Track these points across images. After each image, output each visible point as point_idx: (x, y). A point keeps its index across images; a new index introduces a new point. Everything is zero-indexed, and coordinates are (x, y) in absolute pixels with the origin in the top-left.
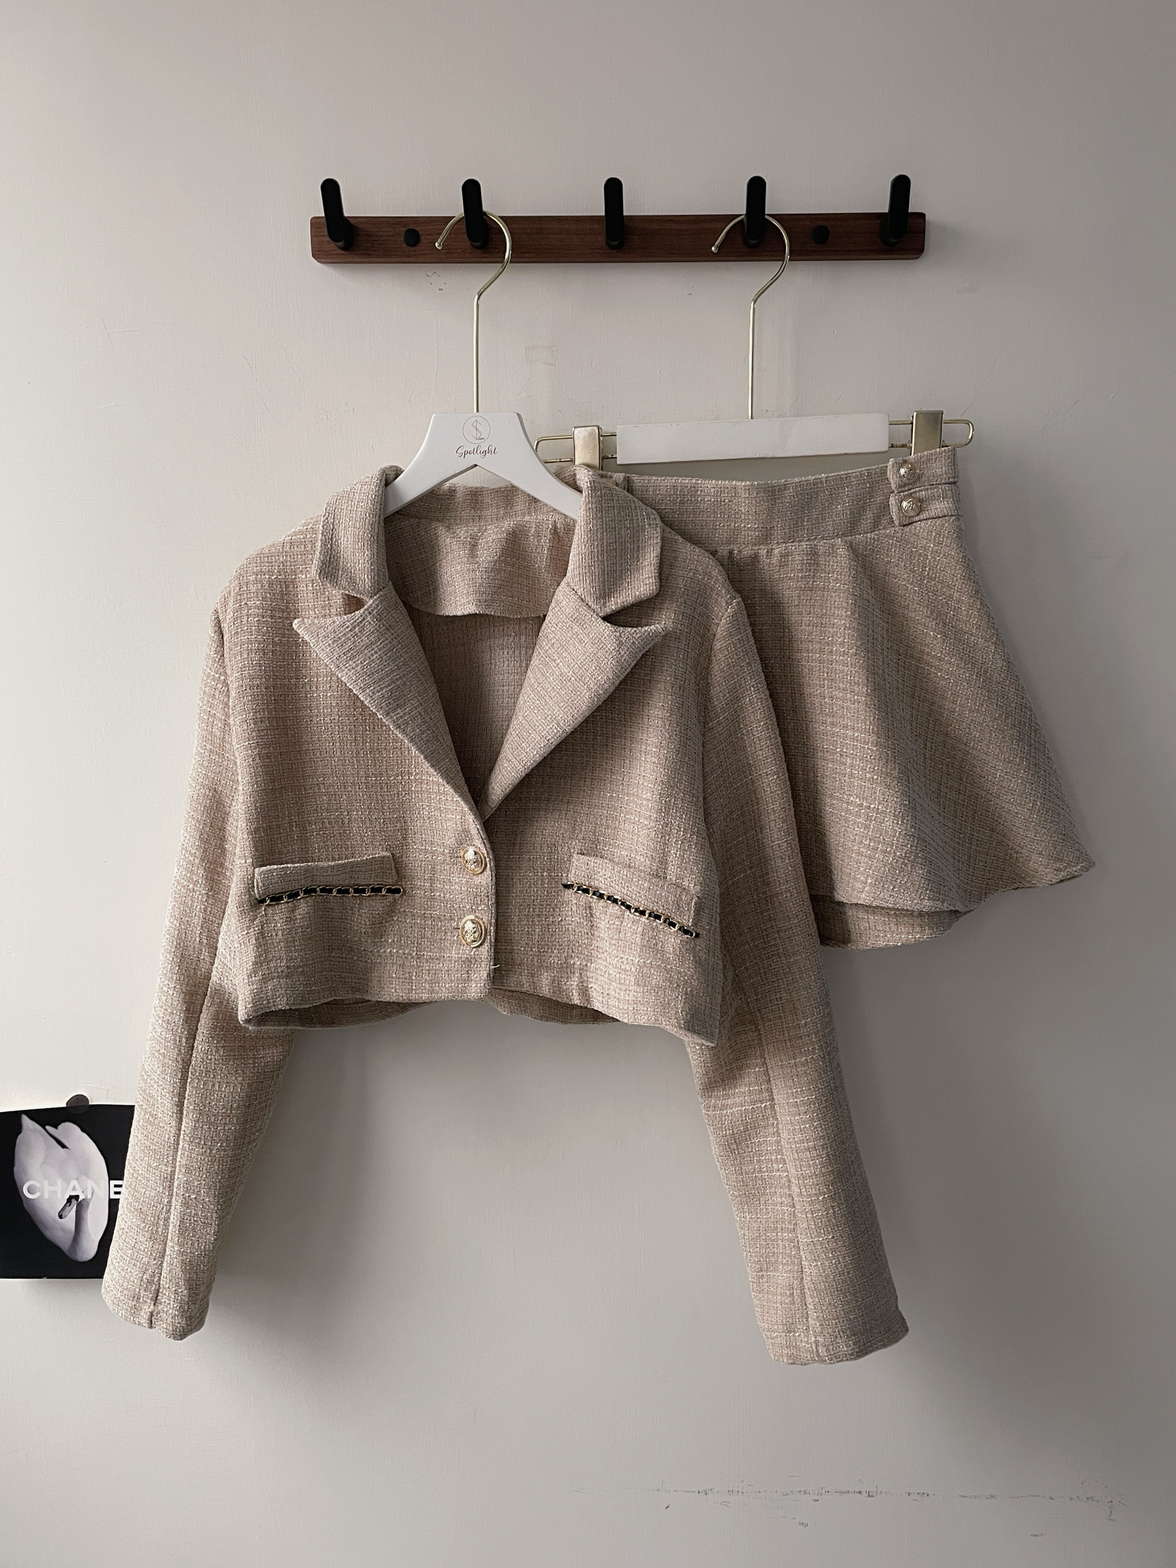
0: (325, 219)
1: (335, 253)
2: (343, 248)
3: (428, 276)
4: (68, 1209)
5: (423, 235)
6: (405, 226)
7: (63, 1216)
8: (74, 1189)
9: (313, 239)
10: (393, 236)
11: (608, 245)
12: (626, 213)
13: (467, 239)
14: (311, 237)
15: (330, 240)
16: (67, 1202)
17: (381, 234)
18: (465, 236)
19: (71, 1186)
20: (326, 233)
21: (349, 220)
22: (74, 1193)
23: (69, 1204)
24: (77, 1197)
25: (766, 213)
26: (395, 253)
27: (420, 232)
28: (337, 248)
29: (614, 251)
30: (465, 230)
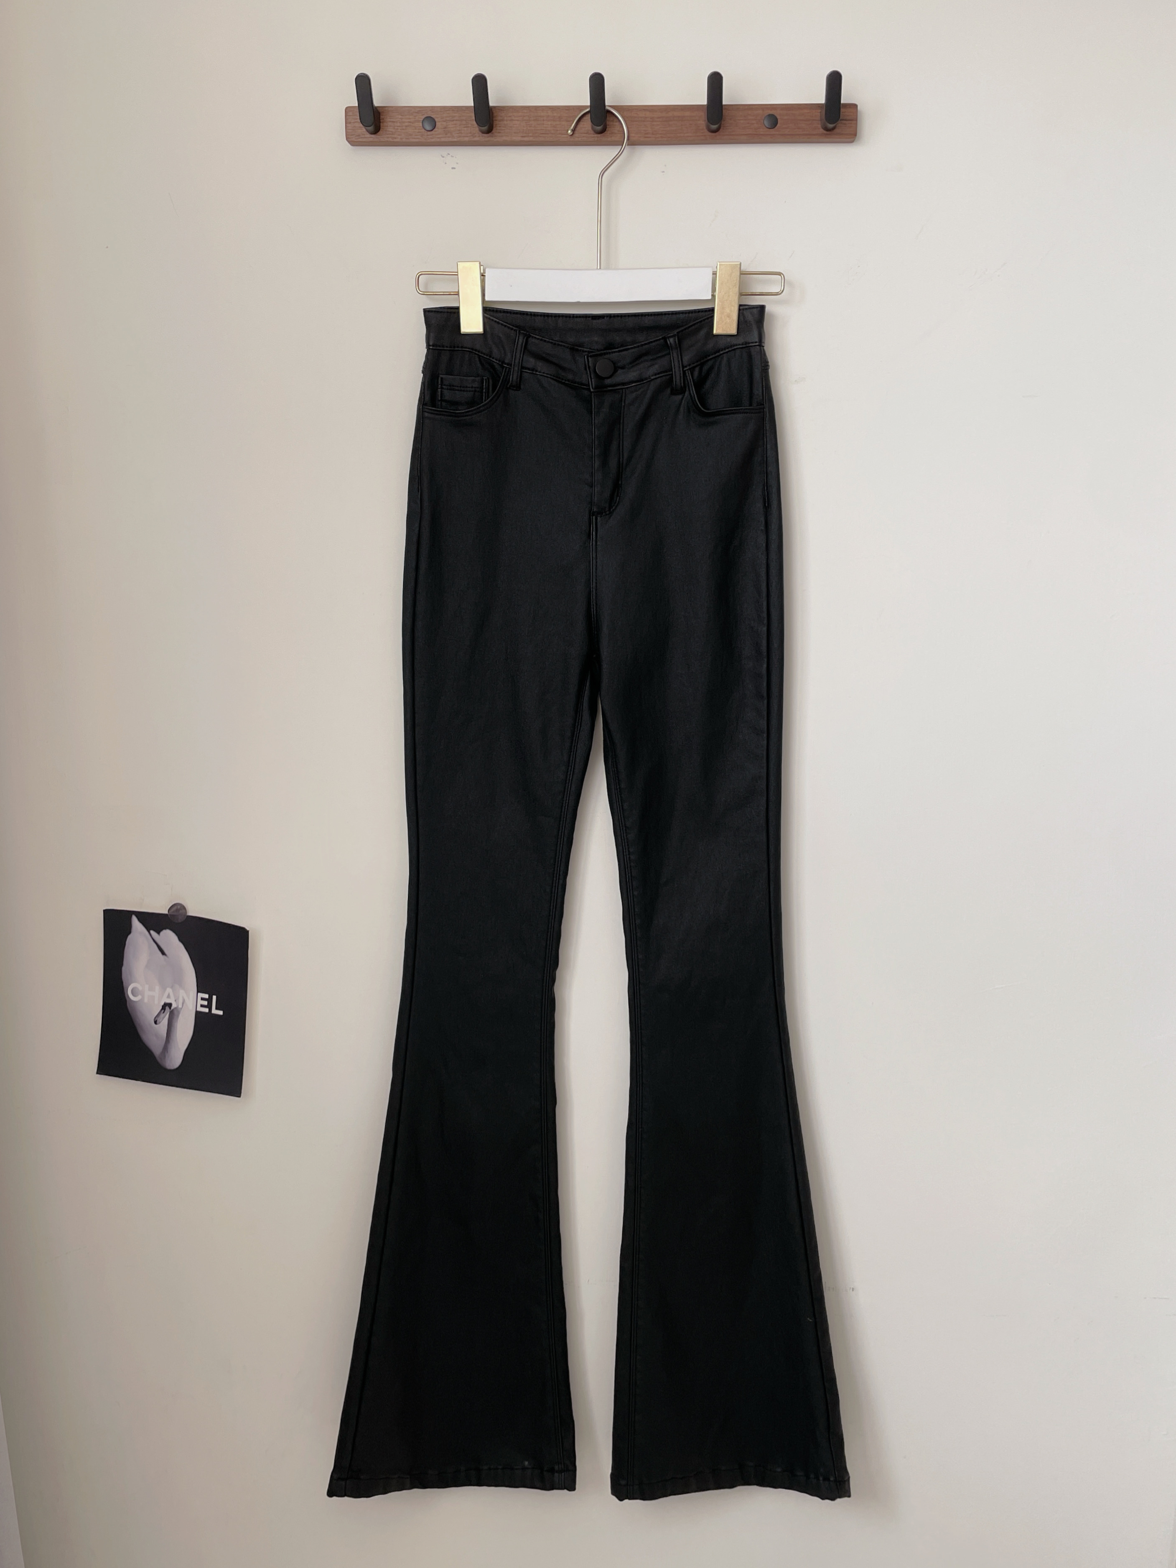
0: (358, 108)
1: (366, 136)
2: (371, 134)
3: (444, 157)
4: (162, 1015)
5: (439, 122)
6: (424, 115)
7: (158, 1022)
8: (169, 997)
9: (348, 125)
10: (413, 123)
11: (592, 128)
12: (609, 101)
13: (476, 125)
14: (346, 123)
15: (361, 125)
16: (162, 1009)
17: (404, 120)
18: (475, 123)
19: (166, 994)
20: (359, 121)
21: (378, 108)
22: (168, 1001)
23: (163, 1011)
24: (170, 1005)
25: (724, 103)
26: (416, 137)
27: (436, 120)
28: (368, 133)
29: (599, 135)
30: (474, 118)
